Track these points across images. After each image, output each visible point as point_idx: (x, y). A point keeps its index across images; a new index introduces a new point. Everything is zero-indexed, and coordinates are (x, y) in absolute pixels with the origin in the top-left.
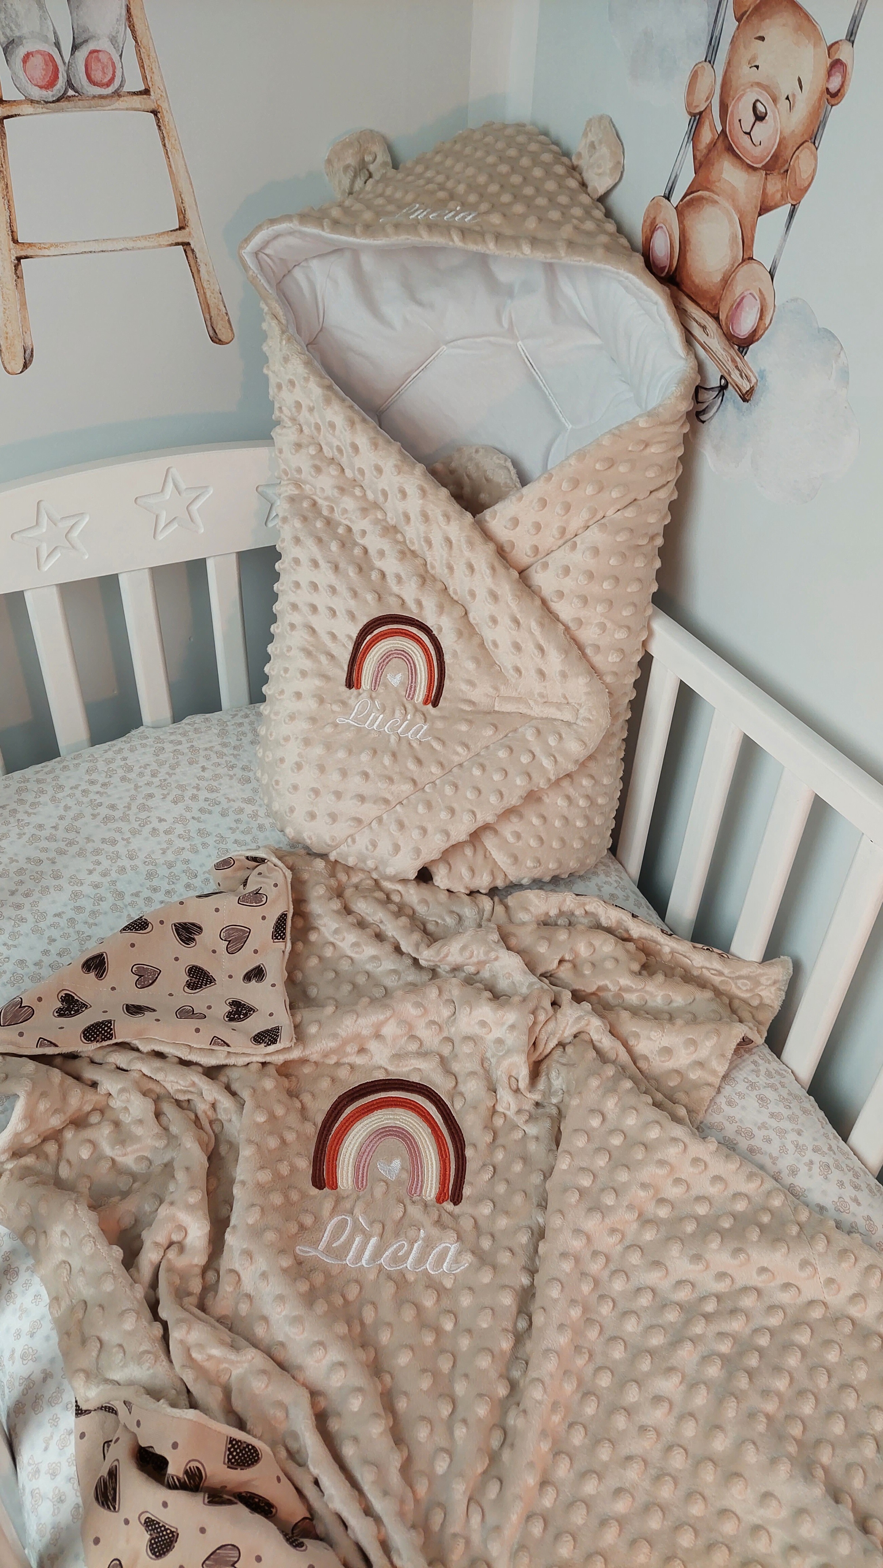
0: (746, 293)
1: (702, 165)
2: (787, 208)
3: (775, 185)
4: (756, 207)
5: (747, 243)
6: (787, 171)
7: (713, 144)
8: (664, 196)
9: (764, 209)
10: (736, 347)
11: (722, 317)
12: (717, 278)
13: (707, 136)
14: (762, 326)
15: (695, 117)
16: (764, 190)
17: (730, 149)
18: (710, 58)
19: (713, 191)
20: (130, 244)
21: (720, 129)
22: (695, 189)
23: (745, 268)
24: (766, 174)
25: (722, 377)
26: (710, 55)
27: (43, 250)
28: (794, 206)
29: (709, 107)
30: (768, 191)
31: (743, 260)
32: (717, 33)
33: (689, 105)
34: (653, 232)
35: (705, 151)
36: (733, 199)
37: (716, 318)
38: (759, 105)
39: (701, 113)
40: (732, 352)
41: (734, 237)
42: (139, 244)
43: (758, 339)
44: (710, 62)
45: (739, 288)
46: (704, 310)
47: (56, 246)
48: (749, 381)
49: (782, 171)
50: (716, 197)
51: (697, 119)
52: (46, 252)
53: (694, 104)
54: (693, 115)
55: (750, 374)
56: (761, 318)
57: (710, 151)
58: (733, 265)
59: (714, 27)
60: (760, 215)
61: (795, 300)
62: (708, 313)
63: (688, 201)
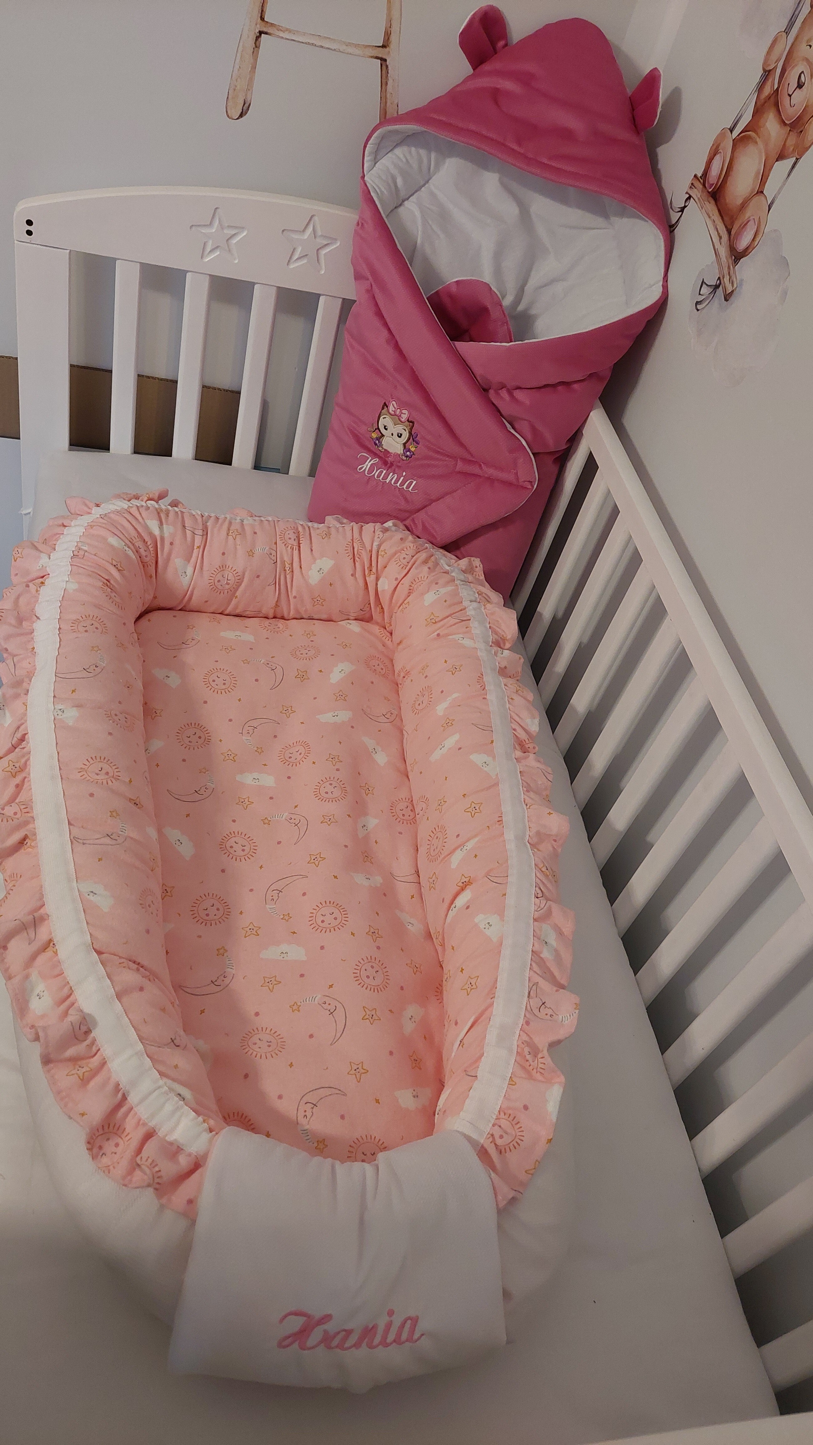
0: (751, 218)
1: (758, 111)
2: (792, 160)
3: (792, 141)
4: (777, 154)
5: (764, 179)
6: (801, 132)
7: (769, 97)
8: (729, 129)
9: (781, 157)
10: (733, 258)
11: (733, 232)
12: (739, 202)
13: (767, 91)
14: (752, 246)
15: (765, 73)
16: (785, 142)
17: (777, 105)
18: (787, 31)
19: (757, 134)
20: (343, 48)
21: (776, 87)
22: (748, 130)
23: (757, 198)
24: (790, 130)
25: (719, 278)
26: (788, 28)
27: (280, 32)
28: (797, 159)
29: (775, 68)
30: (787, 143)
31: (757, 193)
32: (797, 13)
33: (766, 63)
34: (715, 155)
35: (763, 101)
36: (766, 145)
37: (729, 232)
38: (802, 75)
39: (770, 71)
40: (730, 261)
41: (758, 173)
42: (350, 50)
43: (747, 255)
44: (787, 33)
45: (748, 213)
46: (724, 224)
47: (289, 31)
48: (733, 286)
49: (799, 131)
50: (758, 139)
51: (767, 74)
52: (281, 34)
53: (768, 63)
54: (765, 71)
55: (735, 279)
56: (753, 240)
57: (765, 102)
58: (751, 194)
59: (797, 8)
60: (777, 161)
61: (775, 231)
62: (726, 227)
63: (742, 137)
